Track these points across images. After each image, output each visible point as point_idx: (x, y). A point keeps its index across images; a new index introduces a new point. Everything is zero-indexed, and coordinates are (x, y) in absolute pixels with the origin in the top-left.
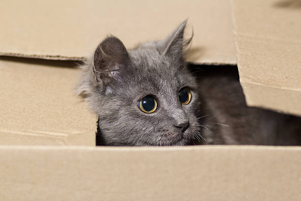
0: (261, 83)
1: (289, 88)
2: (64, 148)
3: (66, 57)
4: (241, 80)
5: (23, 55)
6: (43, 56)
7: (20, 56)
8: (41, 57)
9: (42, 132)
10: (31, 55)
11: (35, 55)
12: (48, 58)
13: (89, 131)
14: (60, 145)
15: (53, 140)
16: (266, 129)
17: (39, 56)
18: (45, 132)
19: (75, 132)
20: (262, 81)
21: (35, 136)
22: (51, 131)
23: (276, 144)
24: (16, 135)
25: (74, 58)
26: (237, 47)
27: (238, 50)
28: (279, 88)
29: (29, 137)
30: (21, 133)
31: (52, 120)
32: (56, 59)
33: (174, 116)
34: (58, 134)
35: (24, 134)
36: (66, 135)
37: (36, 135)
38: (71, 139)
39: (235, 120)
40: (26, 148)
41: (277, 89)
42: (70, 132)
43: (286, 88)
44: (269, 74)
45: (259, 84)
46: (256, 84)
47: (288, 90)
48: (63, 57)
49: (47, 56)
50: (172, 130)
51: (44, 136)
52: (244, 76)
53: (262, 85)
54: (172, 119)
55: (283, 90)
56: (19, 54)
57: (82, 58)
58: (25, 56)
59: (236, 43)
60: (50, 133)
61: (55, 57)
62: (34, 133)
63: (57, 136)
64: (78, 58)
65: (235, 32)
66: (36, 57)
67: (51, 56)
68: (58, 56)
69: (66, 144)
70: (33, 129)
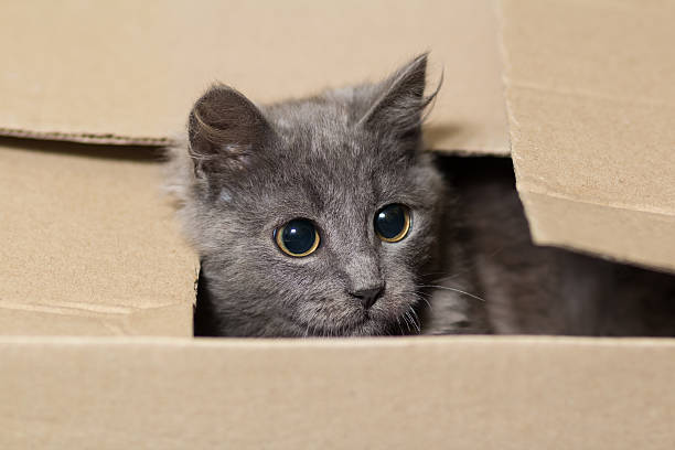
0: (564, 192)
1: (627, 206)
2: (122, 340)
3: (127, 138)
4: (519, 186)
5: (30, 132)
6: (74, 135)
7: (22, 135)
8: (69, 138)
9: (72, 305)
10: (48, 134)
11: (57, 134)
12: (86, 140)
13: (178, 302)
14: (113, 334)
15: (96, 322)
16: (577, 297)
17: (66, 135)
18: (79, 306)
19: (147, 304)
20: (568, 190)
21: (56, 315)
22: (92, 303)
23: (597, 332)
24: (14, 312)
25: (146, 139)
26: (510, 112)
27: (512, 118)
28: (603, 204)
29: (43, 315)
30: (24, 307)
31: (95, 277)
32: (104, 141)
33: (348, 269)
34: (107, 309)
35: (31, 308)
36: (126, 311)
37: (58, 311)
38: (138, 321)
39: (515, 277)
40: (37, 341)
41: (601, 207)
42: (135, 305)
43: (621, 206)
44: (582, 173)
45: (559, 196)
46: (554, 195)
47: (624, 210)
48: (119, 138)
49: (84, 136)
50: (341, 299)
51: (78, 313)
52: (527, 179)
53: (565, 197)
54: (344, 276)
55: (614, 209)
56: (20, 131)
57: (163, 140)
58: (34, 135)
59: (508, 103)
60: (91, 308)
61: (101, 137)
62: (54, 307)
63: (106, 314)
64: (155, 140)
65: (506, 80)
66: (60, 138)
67: (92, 136)
68: (110, 136)
69: (126, 333)
70: (53, 299)
